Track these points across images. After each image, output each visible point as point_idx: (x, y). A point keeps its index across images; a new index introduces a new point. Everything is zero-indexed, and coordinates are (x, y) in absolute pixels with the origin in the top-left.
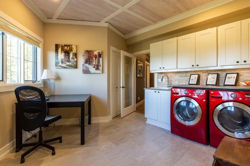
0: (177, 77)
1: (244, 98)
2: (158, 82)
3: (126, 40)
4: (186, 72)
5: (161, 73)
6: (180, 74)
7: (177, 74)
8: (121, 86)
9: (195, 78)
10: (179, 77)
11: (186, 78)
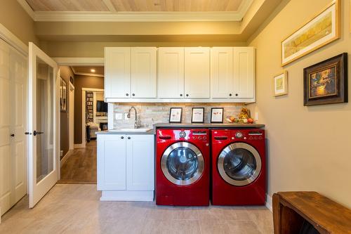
0: (148, 111)
1: (248, 137)
2: (115, 120)
3: (35, 25)
4: (163, 104)
5: (121, 104)
6: (154, 108)
7: (150, 107)
8: (31, 131)
9: (178, 113)
10: (154, 111)
11: (164, 113)
